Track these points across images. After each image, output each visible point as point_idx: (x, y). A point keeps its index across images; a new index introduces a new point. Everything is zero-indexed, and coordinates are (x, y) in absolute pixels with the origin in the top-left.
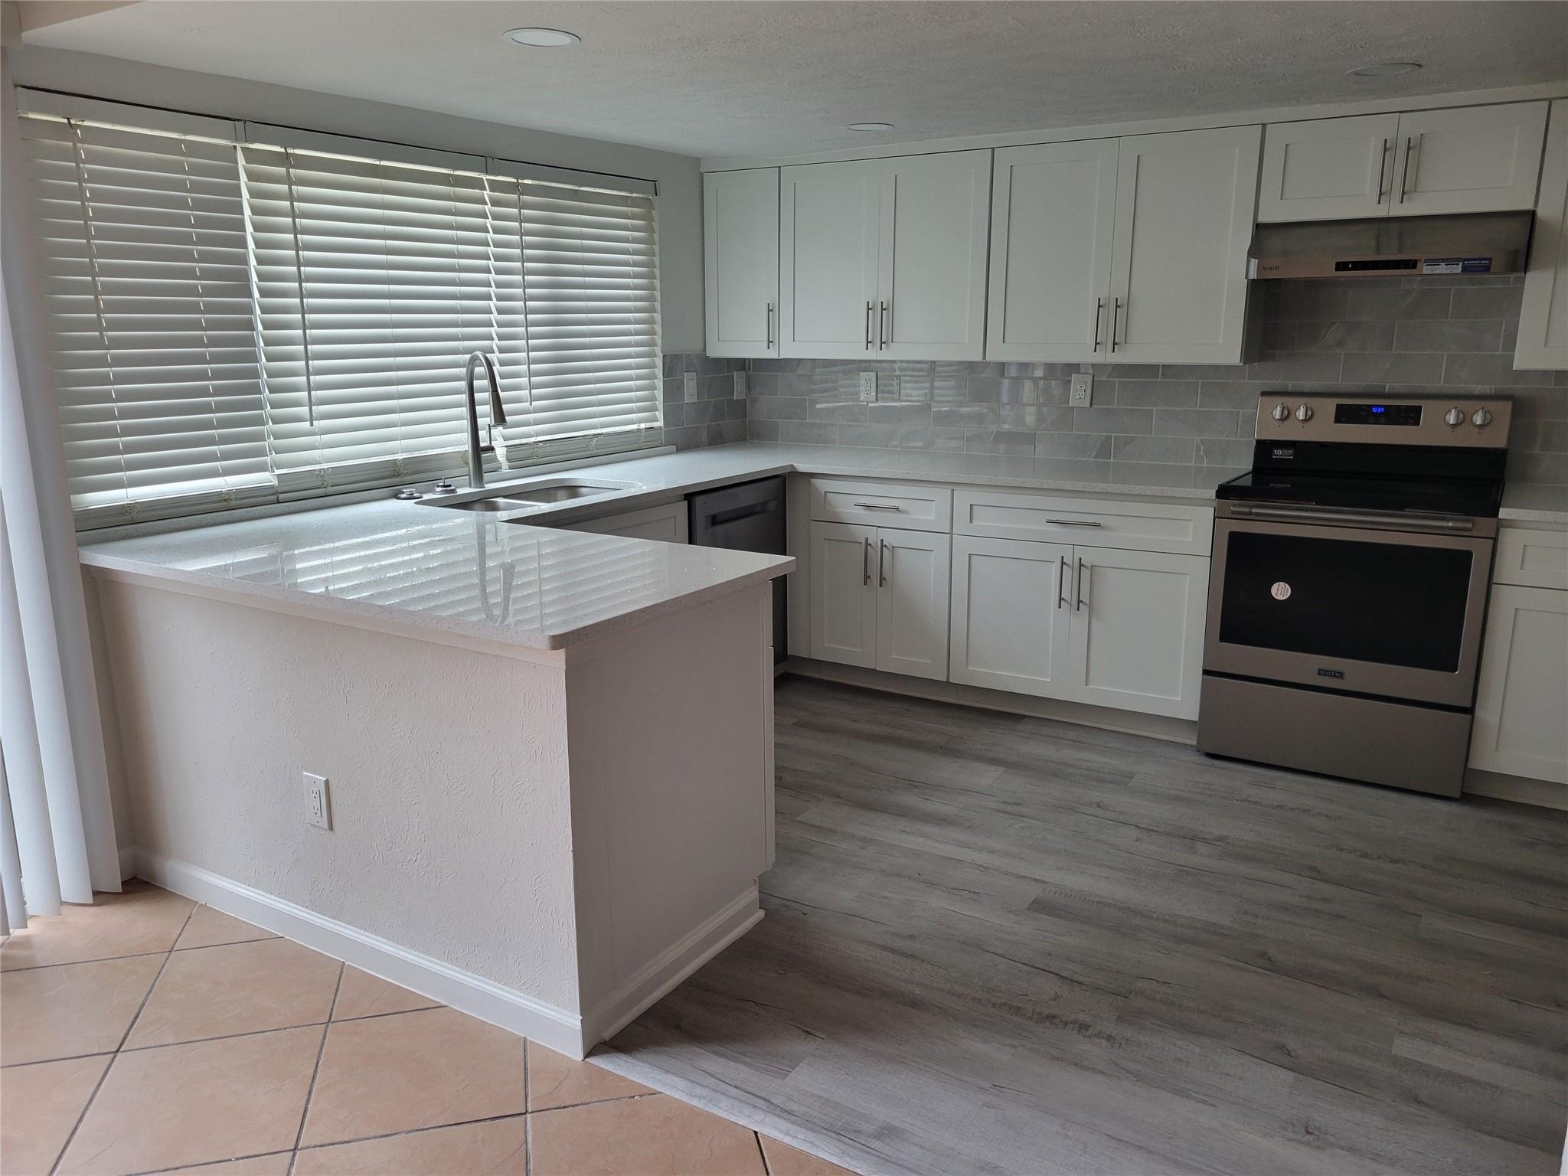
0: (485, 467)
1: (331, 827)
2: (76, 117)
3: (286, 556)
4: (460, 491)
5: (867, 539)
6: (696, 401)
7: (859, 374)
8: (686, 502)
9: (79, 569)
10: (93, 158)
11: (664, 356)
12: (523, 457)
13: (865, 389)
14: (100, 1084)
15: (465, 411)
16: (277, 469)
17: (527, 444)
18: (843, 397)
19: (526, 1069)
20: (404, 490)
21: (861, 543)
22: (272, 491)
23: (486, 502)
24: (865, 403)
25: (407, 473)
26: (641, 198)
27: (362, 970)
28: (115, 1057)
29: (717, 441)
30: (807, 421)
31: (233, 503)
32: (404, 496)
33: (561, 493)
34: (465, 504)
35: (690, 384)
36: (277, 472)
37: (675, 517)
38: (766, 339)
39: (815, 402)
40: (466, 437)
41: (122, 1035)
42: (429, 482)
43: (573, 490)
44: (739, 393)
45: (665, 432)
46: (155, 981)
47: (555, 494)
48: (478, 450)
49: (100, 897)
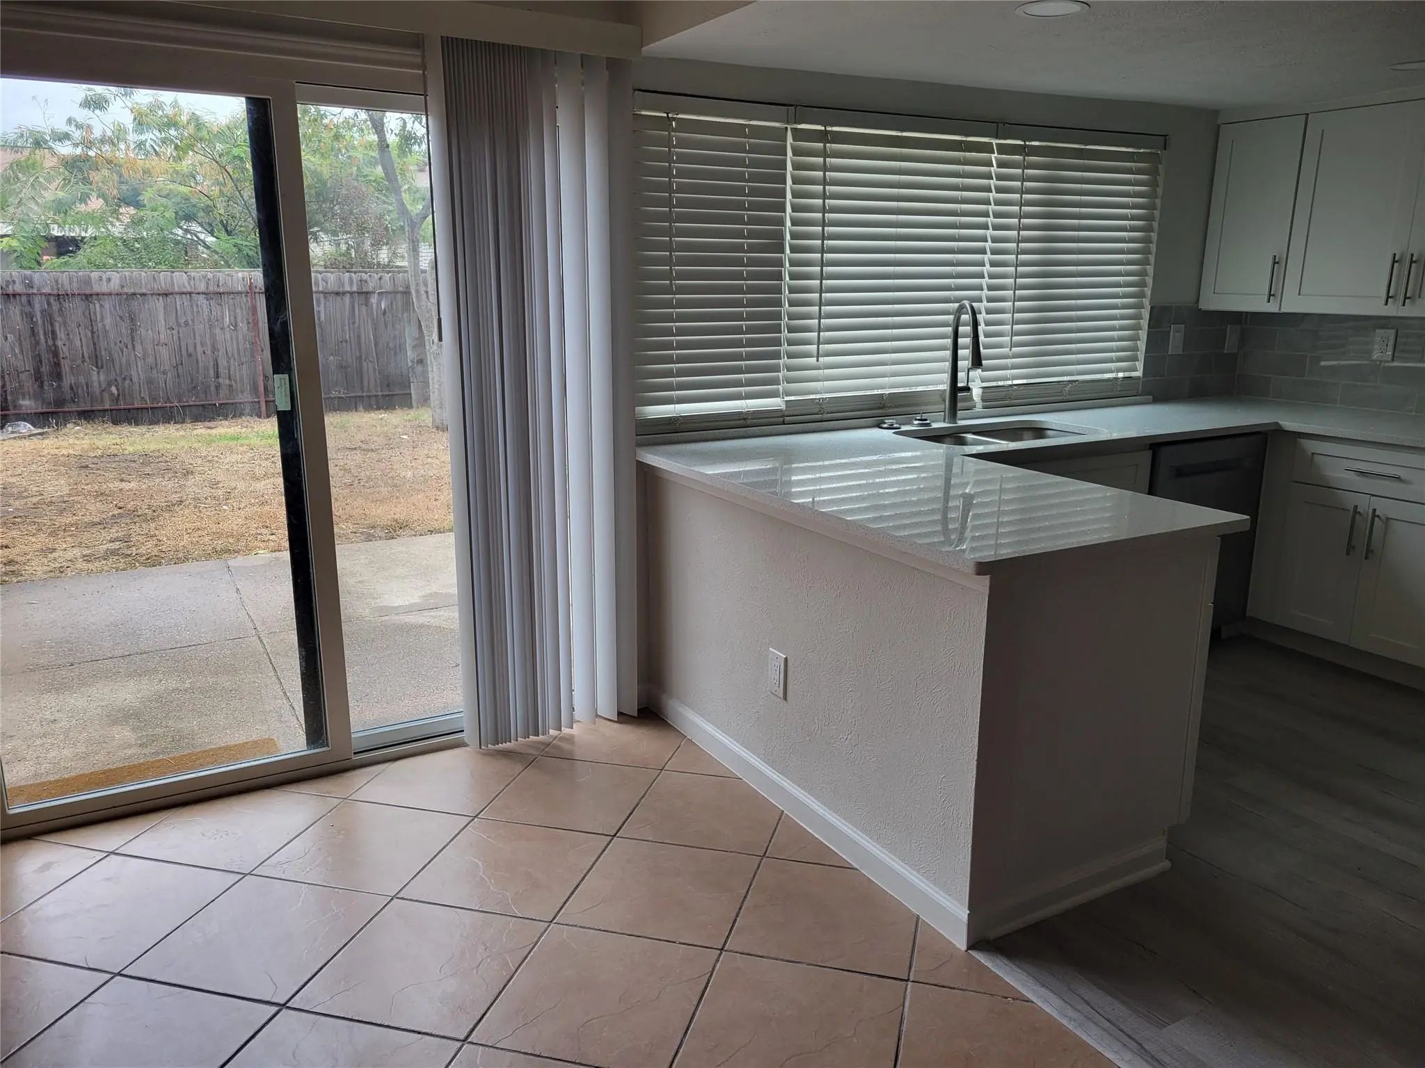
0: (960, 405)
1: (785, 697)
2: (672, 111)
3: (785, 469)
4: (935, 425)
5: (1356, 506)
6: (1181, 353)
7: (1375, 331)
8: (1151, 451)
10: (682, 144)
11: (1151, 308)
12: (997, 398)
13: (1380, 349)
14: (599, 857)
15: (948, 354)
16: (786, 396)
17: (1003, 386)
18: (1352, 355)
19: (914, 942)
20: (886, 421)
21: (1348, 510)
22: (781, 414)
23: (955, 437)
24: (1378, 363)
25: (891, 406)
26: (1150, 153)
27: (796, 822)
28: (612, 839)
29: (1196, 393)
30: (1305, 378)
31: (749, 422)
32: (885, 426)
33: (1026, 434)
34: (937, 437)
35: (1176, 337)
36: (786, 398)
37: (1137, 465)
38: (1267, 292)
39: (1319, 359)
40: (946, 377)
41: (619, 825)
42: (908, 416)
43: (1039, 432)
44: (1230, 346)
45: (1143, 381)
46: (648, 790)
47: (1022, 434)
48: (955, 388)
49: (623, 717)
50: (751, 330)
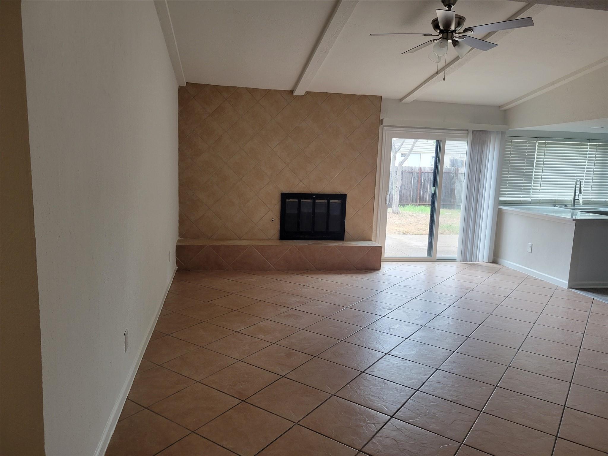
0: (576, 203)
1: (531, 252)
2: (512, 139)
4: (569, 207)
9: (497, 209)
12: (585, 202)
15: (573, 191)
17: (588, 200)
20: (556, 205)
22: (530, 202)
25: (557, 202)
31: (522, 203)
32: (556, 207)
36: (531, 198)
40: (573, 197)
42: (562, 204)
48: (575, 199)
50: (524, 183)
